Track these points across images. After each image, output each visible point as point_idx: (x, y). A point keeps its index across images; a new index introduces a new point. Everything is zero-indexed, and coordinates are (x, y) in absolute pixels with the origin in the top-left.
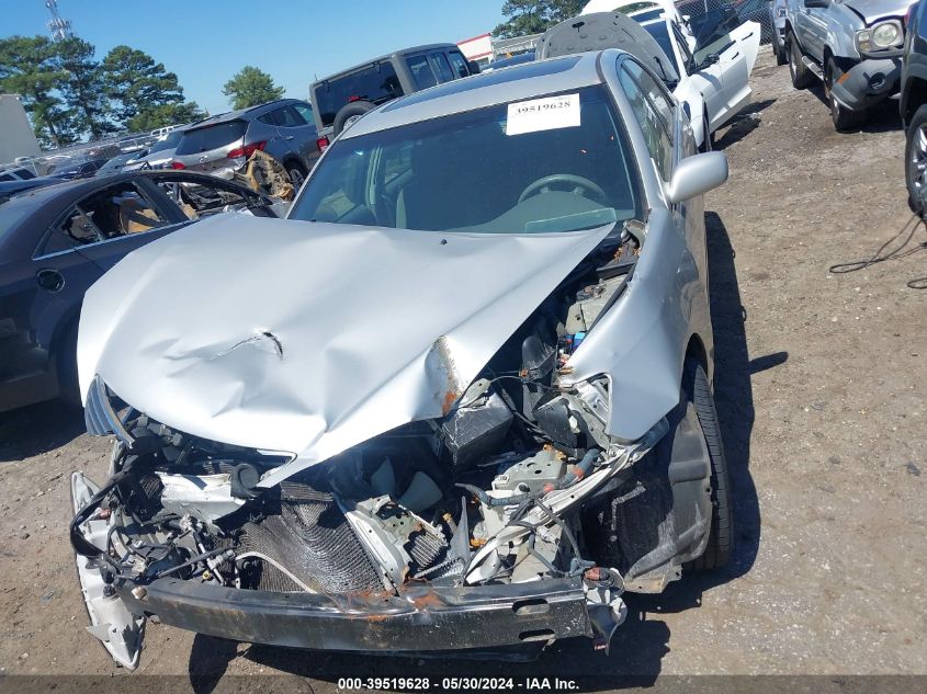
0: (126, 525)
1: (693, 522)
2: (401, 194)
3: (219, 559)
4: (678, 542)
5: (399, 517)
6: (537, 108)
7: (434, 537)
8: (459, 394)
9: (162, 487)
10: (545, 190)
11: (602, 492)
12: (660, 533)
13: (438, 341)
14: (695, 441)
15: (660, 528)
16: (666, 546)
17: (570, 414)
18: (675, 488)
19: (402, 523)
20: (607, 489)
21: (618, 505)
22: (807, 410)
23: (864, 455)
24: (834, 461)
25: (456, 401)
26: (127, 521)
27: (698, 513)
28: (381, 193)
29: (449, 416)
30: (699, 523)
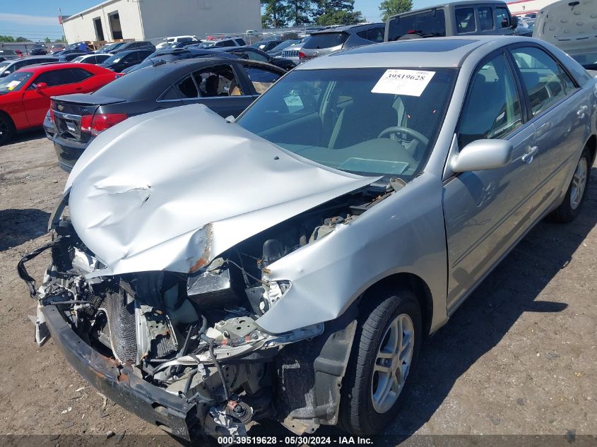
0: (52, 270)
1: (327, 402)
2: (343, 111)
3: (81, 306)
4: (316, 409)
5: (158, 323)
6: (401, 77)
7: (172, 343)
8: (208, 263)
9: (74, 256)
10: (393, 136)
11: (247, 358)
12: (306, 399)
13: (208, 224)
14: (343, 349)
15: (305, 396)
16: (309, 409)
17: (262, 299)
18: (317, 374)
19: (157, 327)
20: (249, 358)
21: (285, 369)
22: (538, 355)
23: (546, 407)
24: (520, 402)
25: (204, 265)
26: (53, 269)
27: (331, 398)
28: (331, 108)
29: (195, 274)
30: (331, 404)
